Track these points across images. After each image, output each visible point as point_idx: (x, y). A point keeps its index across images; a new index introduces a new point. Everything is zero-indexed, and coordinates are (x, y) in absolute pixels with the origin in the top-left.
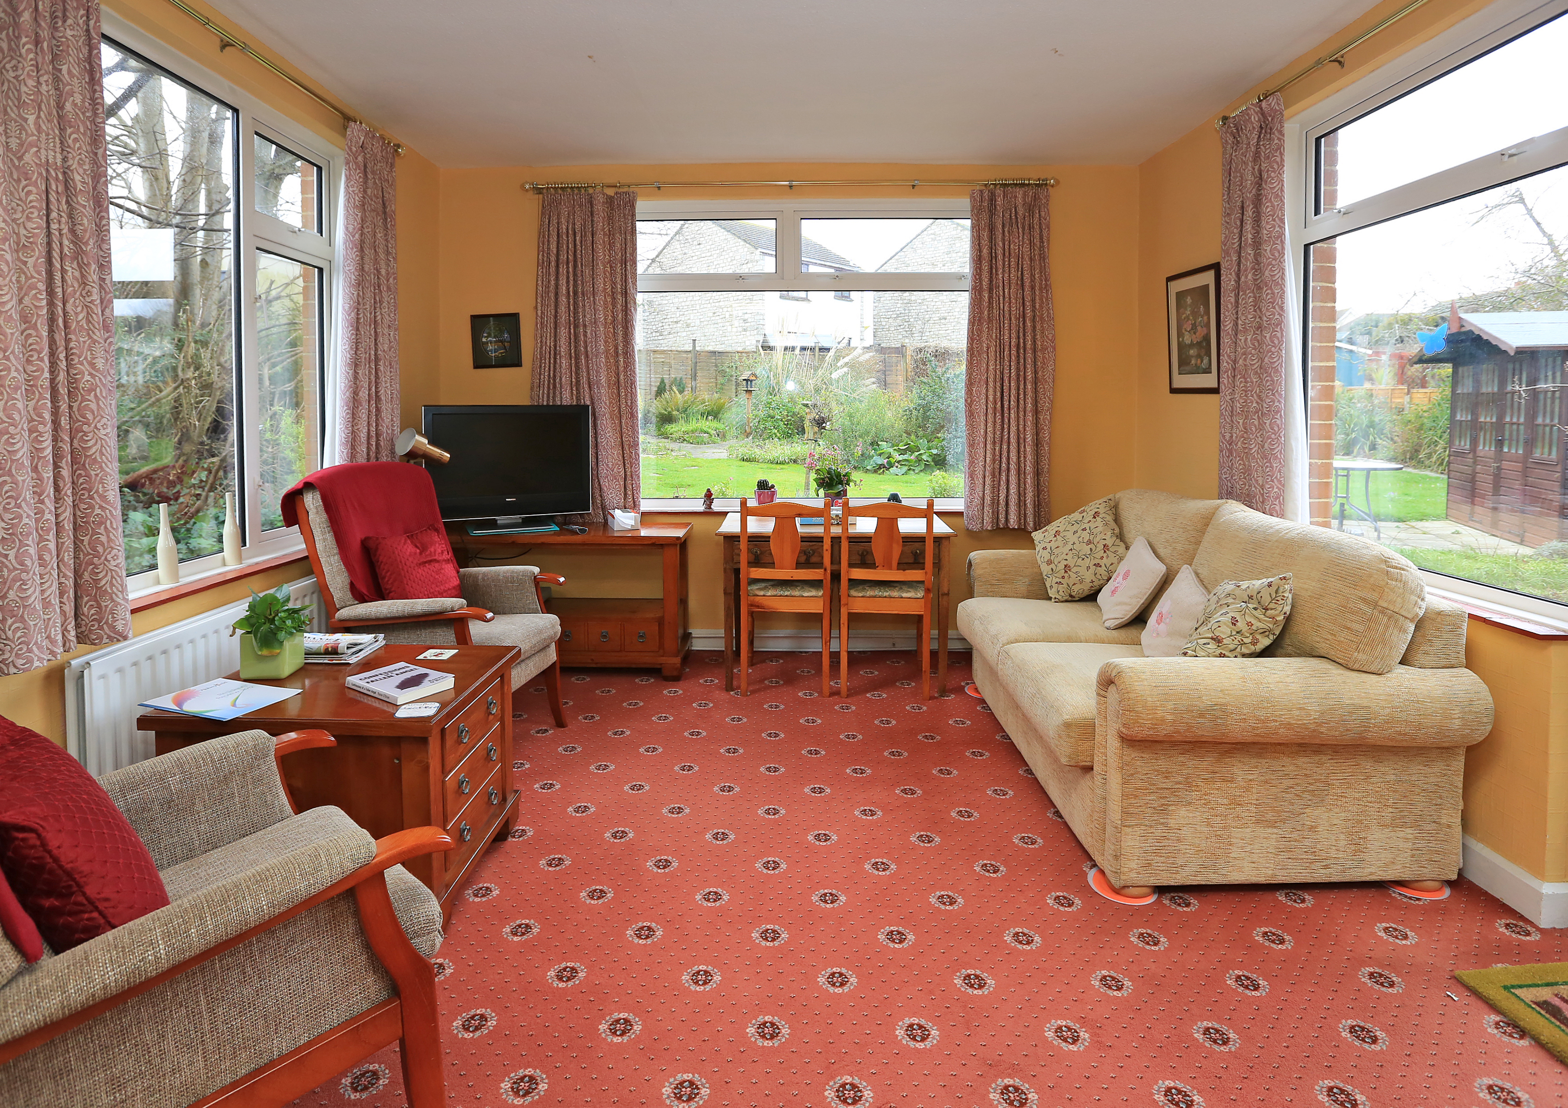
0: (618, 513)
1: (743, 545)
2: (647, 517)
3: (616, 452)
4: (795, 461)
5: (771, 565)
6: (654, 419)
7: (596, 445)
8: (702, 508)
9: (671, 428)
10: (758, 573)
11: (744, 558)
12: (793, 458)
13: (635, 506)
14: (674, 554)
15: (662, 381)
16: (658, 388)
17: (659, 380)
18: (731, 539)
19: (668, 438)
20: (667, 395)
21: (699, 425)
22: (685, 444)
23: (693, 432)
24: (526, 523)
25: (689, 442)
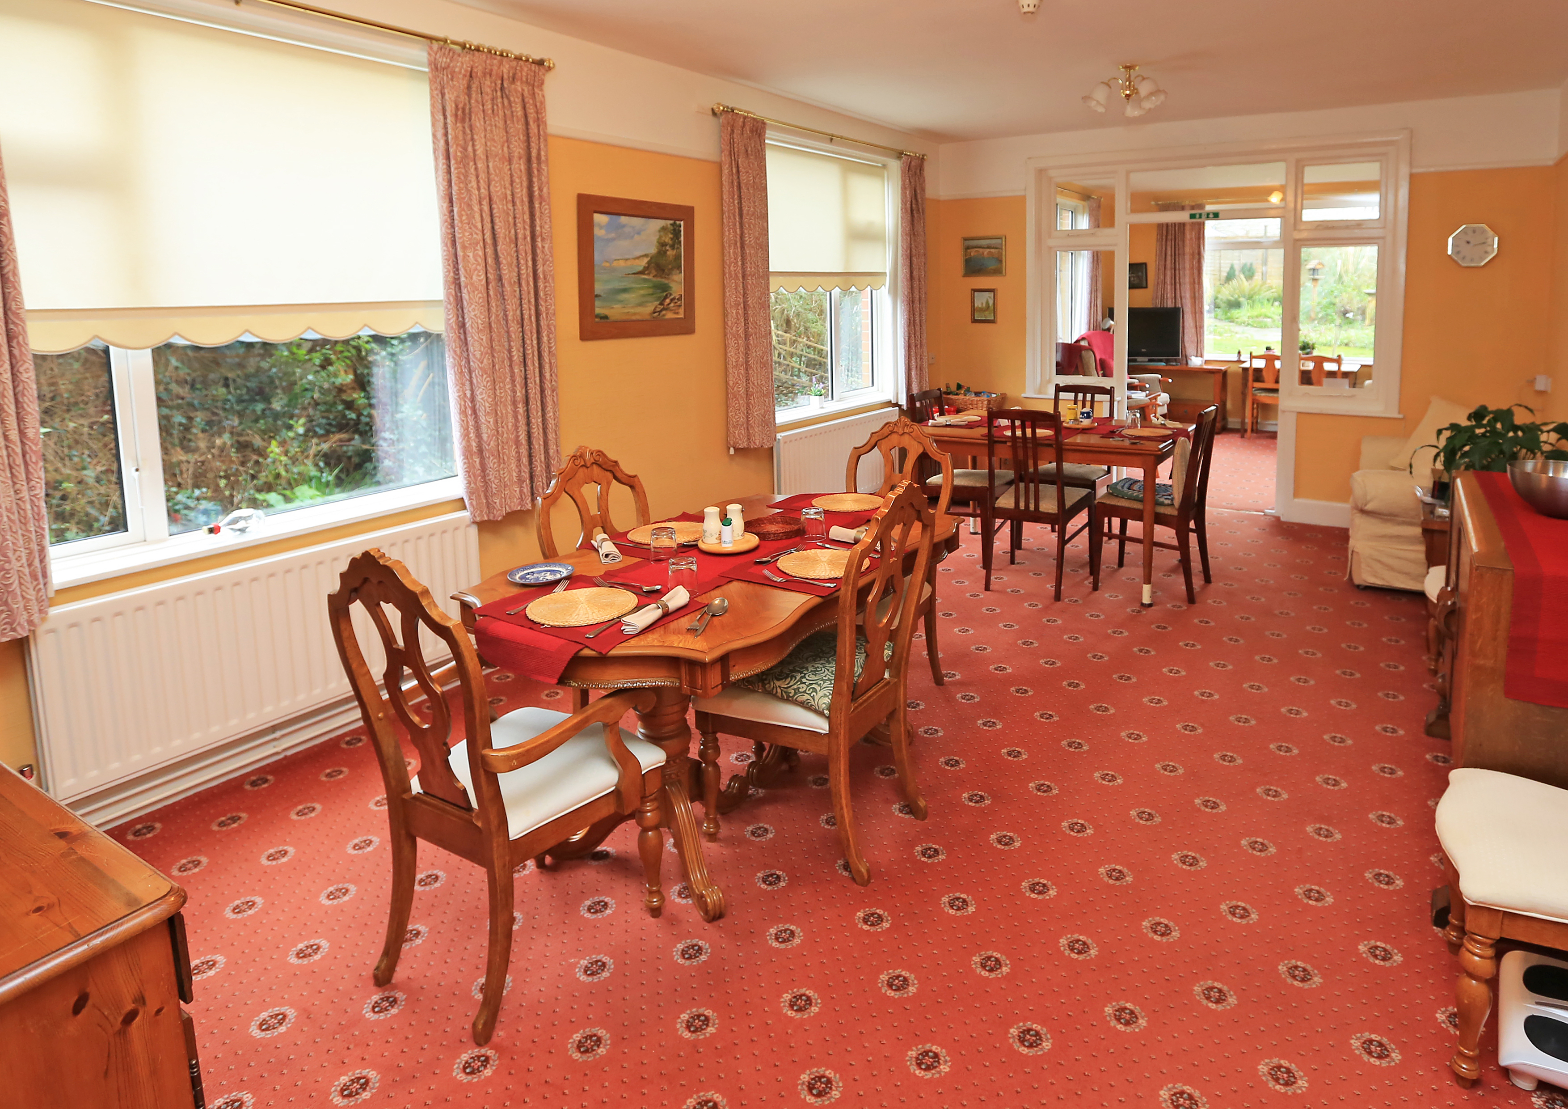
0: (1193, 358)
1: (1251, 372)
2: (1207, 362)
3: (1193, 330)
4: (1347, 345)
5: (1263, 381)
6: (1223, 305)
7: (1183, 327)
8: (1236, 359)
9: (1235, 313)
10: (1258, 385)
11: (1251, 378)
12: (1346, 341)
13: (1202, 356)
14: (1219, 377)
15: (1232, 268)
16: (1228, 274)
17: (1229, 266)
18: (1245, 370)
19: (1233, 322)
20: (1234, 282)
21: (1264, 311)
22: (1249, 328)
23: (1257, 317)
24: (1150, 361)
25: (1253, 326)
